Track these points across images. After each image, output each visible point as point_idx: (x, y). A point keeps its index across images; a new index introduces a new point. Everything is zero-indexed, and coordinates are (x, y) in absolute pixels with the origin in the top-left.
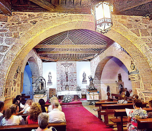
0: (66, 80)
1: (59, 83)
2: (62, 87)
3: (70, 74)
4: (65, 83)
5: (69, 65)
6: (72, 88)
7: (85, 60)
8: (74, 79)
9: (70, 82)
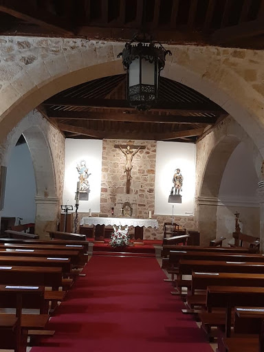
0: (125, 190)
1: (107, 195)
2: (115, 207)
3: (138, 175)
4: (122, 197)
5: (134, 150)
6: (140, 212)
7: (182, 138)
8: (148, 188)
9: (136, 196)
